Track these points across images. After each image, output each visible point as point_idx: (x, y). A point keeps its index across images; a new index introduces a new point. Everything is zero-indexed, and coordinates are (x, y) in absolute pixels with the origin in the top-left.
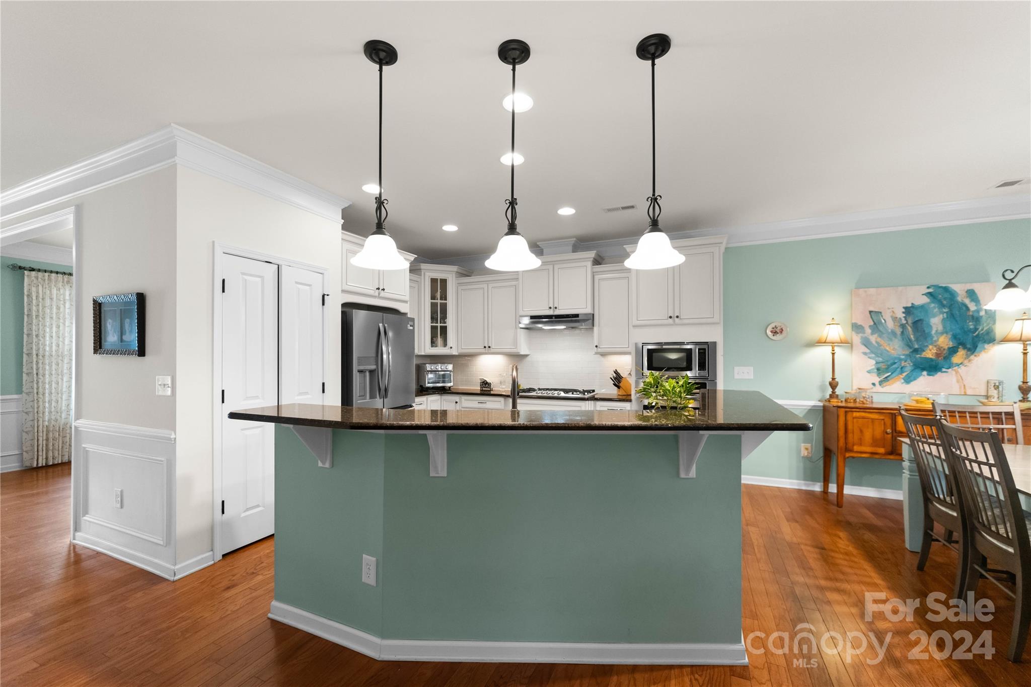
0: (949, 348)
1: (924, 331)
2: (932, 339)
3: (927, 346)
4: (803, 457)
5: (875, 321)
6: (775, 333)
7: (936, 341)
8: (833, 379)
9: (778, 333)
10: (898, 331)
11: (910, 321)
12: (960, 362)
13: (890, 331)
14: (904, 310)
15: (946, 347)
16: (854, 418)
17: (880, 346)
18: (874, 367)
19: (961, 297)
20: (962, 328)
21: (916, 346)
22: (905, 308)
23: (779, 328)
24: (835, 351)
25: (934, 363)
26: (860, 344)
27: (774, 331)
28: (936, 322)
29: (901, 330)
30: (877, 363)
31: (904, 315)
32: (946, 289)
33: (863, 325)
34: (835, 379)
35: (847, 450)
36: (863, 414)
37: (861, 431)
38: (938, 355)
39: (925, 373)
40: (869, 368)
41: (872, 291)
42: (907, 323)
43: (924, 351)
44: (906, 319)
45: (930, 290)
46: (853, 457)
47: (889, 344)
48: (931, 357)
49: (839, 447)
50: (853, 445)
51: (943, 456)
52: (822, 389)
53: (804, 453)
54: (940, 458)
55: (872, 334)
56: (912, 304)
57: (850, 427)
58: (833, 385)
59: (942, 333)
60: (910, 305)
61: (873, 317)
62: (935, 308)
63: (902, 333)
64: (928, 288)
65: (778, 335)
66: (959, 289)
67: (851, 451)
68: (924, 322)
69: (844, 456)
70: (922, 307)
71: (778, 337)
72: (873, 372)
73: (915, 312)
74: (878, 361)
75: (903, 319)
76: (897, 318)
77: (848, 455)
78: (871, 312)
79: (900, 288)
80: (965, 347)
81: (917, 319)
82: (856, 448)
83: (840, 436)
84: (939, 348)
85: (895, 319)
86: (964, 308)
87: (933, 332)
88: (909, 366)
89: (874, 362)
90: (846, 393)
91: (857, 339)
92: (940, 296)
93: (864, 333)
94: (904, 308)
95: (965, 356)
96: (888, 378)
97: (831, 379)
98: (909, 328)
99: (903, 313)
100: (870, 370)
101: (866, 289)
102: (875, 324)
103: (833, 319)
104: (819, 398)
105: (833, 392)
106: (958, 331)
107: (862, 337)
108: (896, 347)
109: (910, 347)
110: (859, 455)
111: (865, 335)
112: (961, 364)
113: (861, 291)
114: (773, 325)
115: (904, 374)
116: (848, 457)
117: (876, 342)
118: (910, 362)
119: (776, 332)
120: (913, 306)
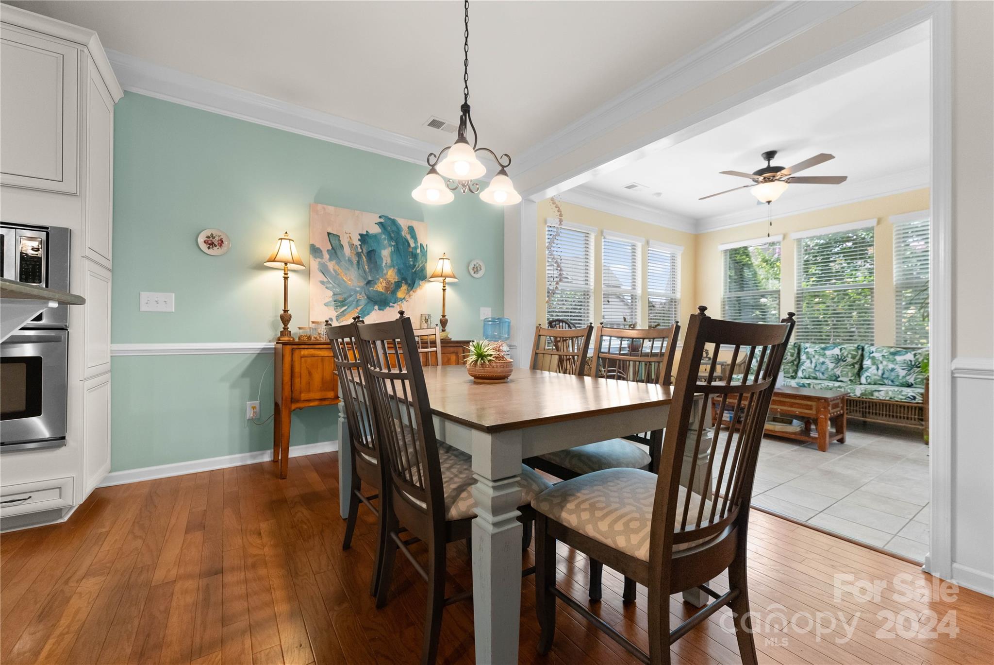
0: (395, 282)
1: (376, 262)
2: (382, 272)
3: (378, 279)
4: (248, 420)
5: (334, 245)
6: (210, 244)
7: (386, 274)
8: (286, 311)
9: (215, 246)
10: (355, 259)
11: (365, 251)
12: (403, 297)
13: (347, 258)
14: (360, 238)
15: (393, 281)
16: (301, 357)
17: (338, 275)
18: (331, 299)
19: (405, 233)
20: (405, 264)
21: (370, 278)
22: (361, 235)
23: (217, 238)
24: (289, 275)
25: (383, 297)
26: (317, 271)
27: (210, 242)
28: (386, 254)
29: (357, 259)
30: (334, 294)
31: (360, 243)
32: (394, 222)
33: (322, 249)
34: (288, 311)
35: (294, 400)
36: (312, 352)
37: (310, 373)
38: (387, 288)
39: (376, 307)
40: (327, 300)
41: (331, 209)
42: (362, 252)
43: (376, 284)
44: (361, 248)
45: (382, 220)
46: (301, 409)
47: (346, 274)
48: (381, 290)
49: (284, 398)
50: (301, 393)
51: (364, 383)
52: (274, 326)
53: (250, 414)
54: (360, 384)
55: (330, 260)
56: (367, 232)
57: (297, 369)
58: (285, 319)
59: (390, 267)
60: (365, 233)
61: (331, 240)
62: (385, 238)
63: (358, 262)
64: (380, 217)
65: (215, 248)
66: (403, 223)
67: (298, 401)
68: (376, 253)
69: (290, 408)
70: (375, 236)
71: (215, 251)
72: (330, 305)
73: (370, 241)
74: (336, 293)
75: (359, 247)
76: (353, 245)
77: (294, 406)
78: (329, 234)
79: (357, 212)
80: (406, 283)
81: (370, 249)
82: (304, 396)
83: (284, 383)
84: (388, 282)
85: (351, 245)
86: (406, 244)
87: (384, 264)
88: (363, 300)
89: (332, 294)
90: (300, 328)
91: (314, 264)
92: (389, 228)
93: (322, 258)
94: (359, 234)
95: (406, 291)
96: (345, 313)
97: (283, 312)
98: (364, 258)
99: (359, 240)
100: (327, 303)
101: (325, 206)
102: (333, 248)
103: (286, 233)
104: (271, 338)
105: (285, 328)
106: (402, 266)
107: (319, 262)
108: (352, 277)
109: (365, 279)
110: (307, 404)
111: (324, 260)
112: (404, 298)
113: (320, 207)
114: (208, 233)
115: (359, 308)
116: (294, 410)
117: (334, 270)
118: (364, 295)
119: (213, 243)
120: (367, 234)
